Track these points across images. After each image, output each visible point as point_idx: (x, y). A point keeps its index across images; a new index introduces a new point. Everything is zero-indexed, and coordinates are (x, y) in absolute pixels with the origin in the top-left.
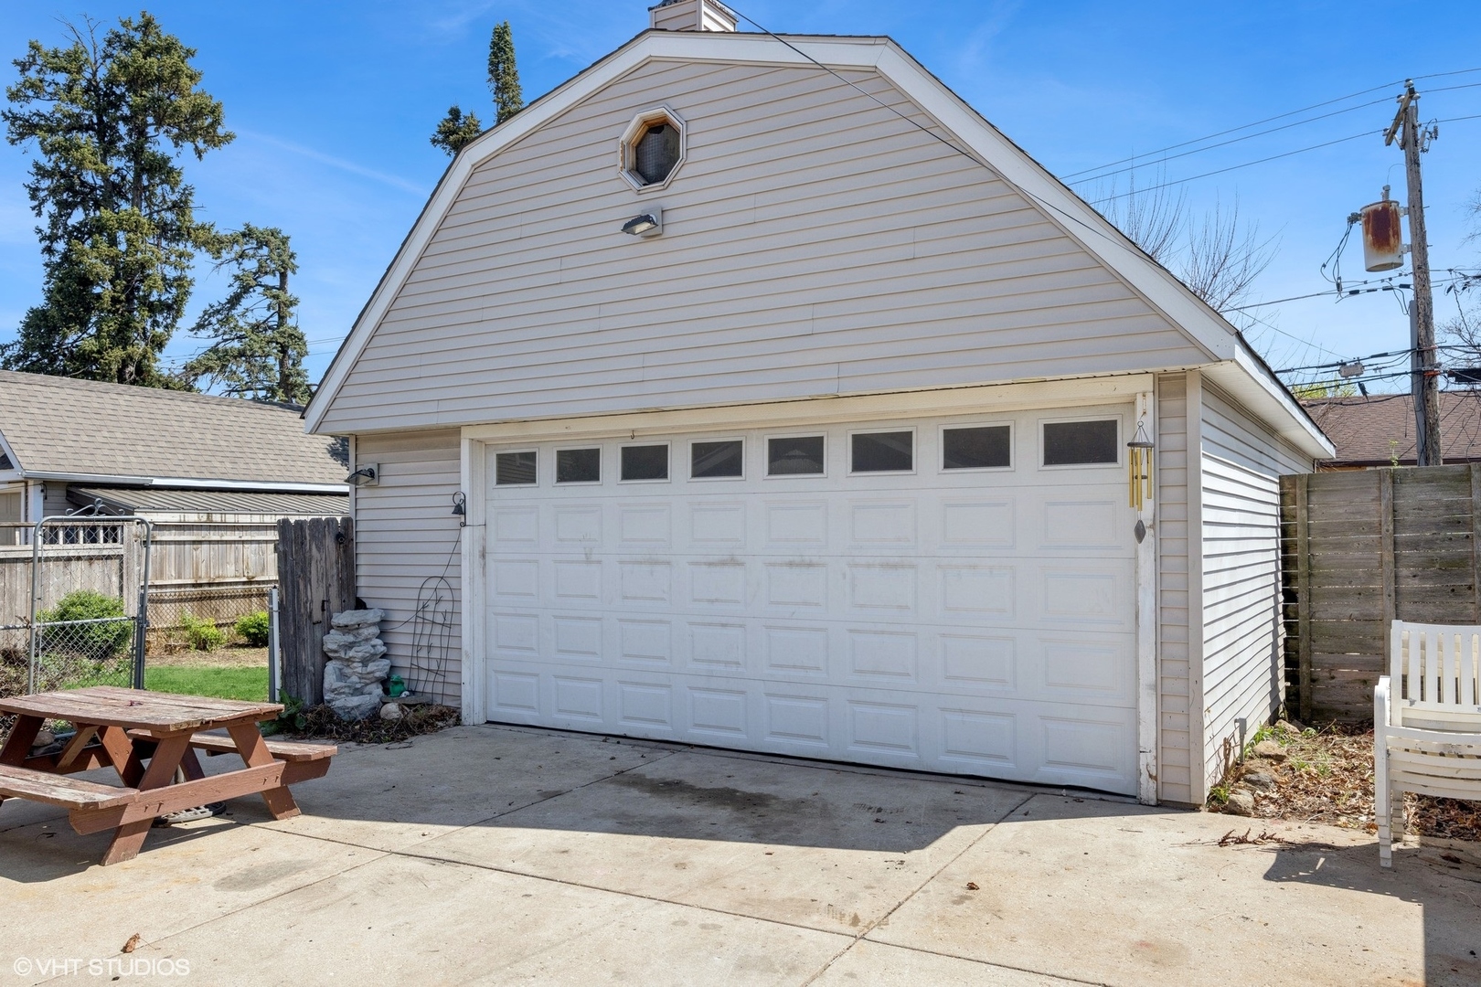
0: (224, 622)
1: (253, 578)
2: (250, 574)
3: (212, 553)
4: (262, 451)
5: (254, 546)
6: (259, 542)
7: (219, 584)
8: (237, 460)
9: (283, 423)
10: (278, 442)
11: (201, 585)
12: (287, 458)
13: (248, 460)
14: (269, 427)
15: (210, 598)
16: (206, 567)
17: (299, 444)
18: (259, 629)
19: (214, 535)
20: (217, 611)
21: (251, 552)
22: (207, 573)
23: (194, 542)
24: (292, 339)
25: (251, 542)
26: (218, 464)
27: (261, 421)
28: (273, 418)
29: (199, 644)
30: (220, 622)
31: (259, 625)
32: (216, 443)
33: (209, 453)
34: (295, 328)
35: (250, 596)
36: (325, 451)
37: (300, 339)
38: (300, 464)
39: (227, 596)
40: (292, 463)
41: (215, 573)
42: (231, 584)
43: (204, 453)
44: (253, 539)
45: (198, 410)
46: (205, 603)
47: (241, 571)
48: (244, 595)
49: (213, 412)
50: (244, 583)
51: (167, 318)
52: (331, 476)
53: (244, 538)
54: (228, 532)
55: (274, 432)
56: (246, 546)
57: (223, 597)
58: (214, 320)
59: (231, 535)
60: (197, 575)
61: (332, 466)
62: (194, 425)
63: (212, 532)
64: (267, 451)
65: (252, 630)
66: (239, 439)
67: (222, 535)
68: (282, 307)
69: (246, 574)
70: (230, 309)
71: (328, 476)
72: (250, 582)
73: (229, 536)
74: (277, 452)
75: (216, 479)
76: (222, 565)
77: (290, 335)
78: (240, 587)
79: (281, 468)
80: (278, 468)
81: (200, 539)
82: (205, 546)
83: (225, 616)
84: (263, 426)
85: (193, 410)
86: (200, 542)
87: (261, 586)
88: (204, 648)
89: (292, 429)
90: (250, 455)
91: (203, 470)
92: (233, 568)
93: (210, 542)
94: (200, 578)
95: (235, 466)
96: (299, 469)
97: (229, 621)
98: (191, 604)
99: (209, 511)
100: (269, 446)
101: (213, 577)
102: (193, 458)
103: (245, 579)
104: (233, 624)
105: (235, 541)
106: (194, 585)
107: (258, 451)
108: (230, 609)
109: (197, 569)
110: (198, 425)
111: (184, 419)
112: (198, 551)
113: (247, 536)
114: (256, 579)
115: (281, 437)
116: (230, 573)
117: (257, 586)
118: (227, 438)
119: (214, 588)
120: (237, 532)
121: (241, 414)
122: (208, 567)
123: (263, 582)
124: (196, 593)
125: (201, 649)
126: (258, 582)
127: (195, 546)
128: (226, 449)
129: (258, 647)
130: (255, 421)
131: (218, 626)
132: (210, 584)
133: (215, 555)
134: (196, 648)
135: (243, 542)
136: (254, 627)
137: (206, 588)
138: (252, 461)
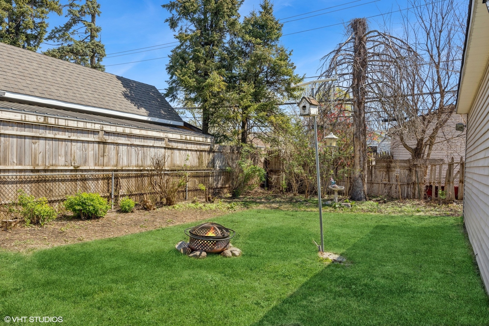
0: (56, 199)
1: (78, 167)
2: (76, 165)
3: (47, 147)
4: (84, 88)
5: (79, 144)
6: (83, 142)
7: (52, 171)
8: (68, 90)
9: (96, 76)
10: (93, 85)
11: (38, 171)
12: (100, 94)
13: (75, 92)
14: (88, 76)
15: (45, 181)
16: (43, 157)
17: (107, 88)
18: (82, 207)
19: (49, 133)
20: (51, 190)
21: (77, 148)
22: (43, 162)
23: (33, 137)
24: (98, 47)
25: (77, 141)
26: (55, 91)
27: (83, 72)
28: (90, 72)
29: (33, 218)
30: (53, 199)
31: (83, 203)
32: (54, 78)
33: (49, 83)
34: (100, 42)
35: (76, 180)
36: (121, 94)
37: (102, 48)
38: (108, 98)
39: (58, 180)
40: (103, 98)
41: (49, 162)
42: (62, 171)
43: (45, 82)
44: (79, 139)
45: (43, 58)
46: (41, 185)
47: (69, 162)
48: (71, 179)
49: (53, 61)
50: (71, 171)
51: (35, 42)
52: (126, 108)
53: (72, 138)
54: (60, 133)
55: (91, 79)
56: (74, 144)
57: (55, 180)
58: (57, 35)
59: (62, 135)
60: (35, 162)
61: (126, 103)
62: (40, 66)
63: (47, 131)
64: (87, 89)
65: (78, 208)
66: (69, 79)
67: (56, 134)
68: (93, 32)
69: (73, 164)
70: (65, 31)
71: (124, 107)
72: (76, 170)
73: (61, 135)
74: (94, 90)
75: (53, 99)
76: (55, 156)
77: (97, 45)
78: (68, 173)
79: (96, 99)
80: (94, 99)
81: (38, 135)
82: (42, 142)
83: (57, 194)
84: (85, 75)
85: (40, 58)
86: (38, 138)
87: (84, 173)
88: (37, 223)
89: (102, 79)
90: (76, 89)
91: (44, 92)
92: (64, 159)
93: (46, 138)
94: (38, 165)
95: (66, 93)
96: (107, 101)
97: (59, 198)
98: (30, 185)
99: (46, 115)
100: (89, 86)
101: (48, 164)
102: (38, 84)
103: (72, 168)
104: (63, 200)
105: (65, 139)
106: (32, 171)
107: (81, 87)
108: (60, 189)
109: (35, 158)
110: (43, 66)
111: (33, 61)
112: (36, 145)
113: (74, 137)
114: (80, 168)
115: (96, 83)
116: (61, 163)
117: (81, 173)
118: (62, 77)
119: (49, 174)
120: (67, 133)
121: (71, 66)
122: (44, 158)
123: (86, 170)
124: (34, 177)
125: (35, 224)
126: (82, 171)
127: (34, 141)
128: (61, 83)
129: (82, 220)
130: (80, 71)
131: (50, 202)
132: (45, 171)
133: (49, 149)
134: (31, 223)
135: (72, 141)
136: (79, 205)
137: (43, 174)
138: (78, 92)
